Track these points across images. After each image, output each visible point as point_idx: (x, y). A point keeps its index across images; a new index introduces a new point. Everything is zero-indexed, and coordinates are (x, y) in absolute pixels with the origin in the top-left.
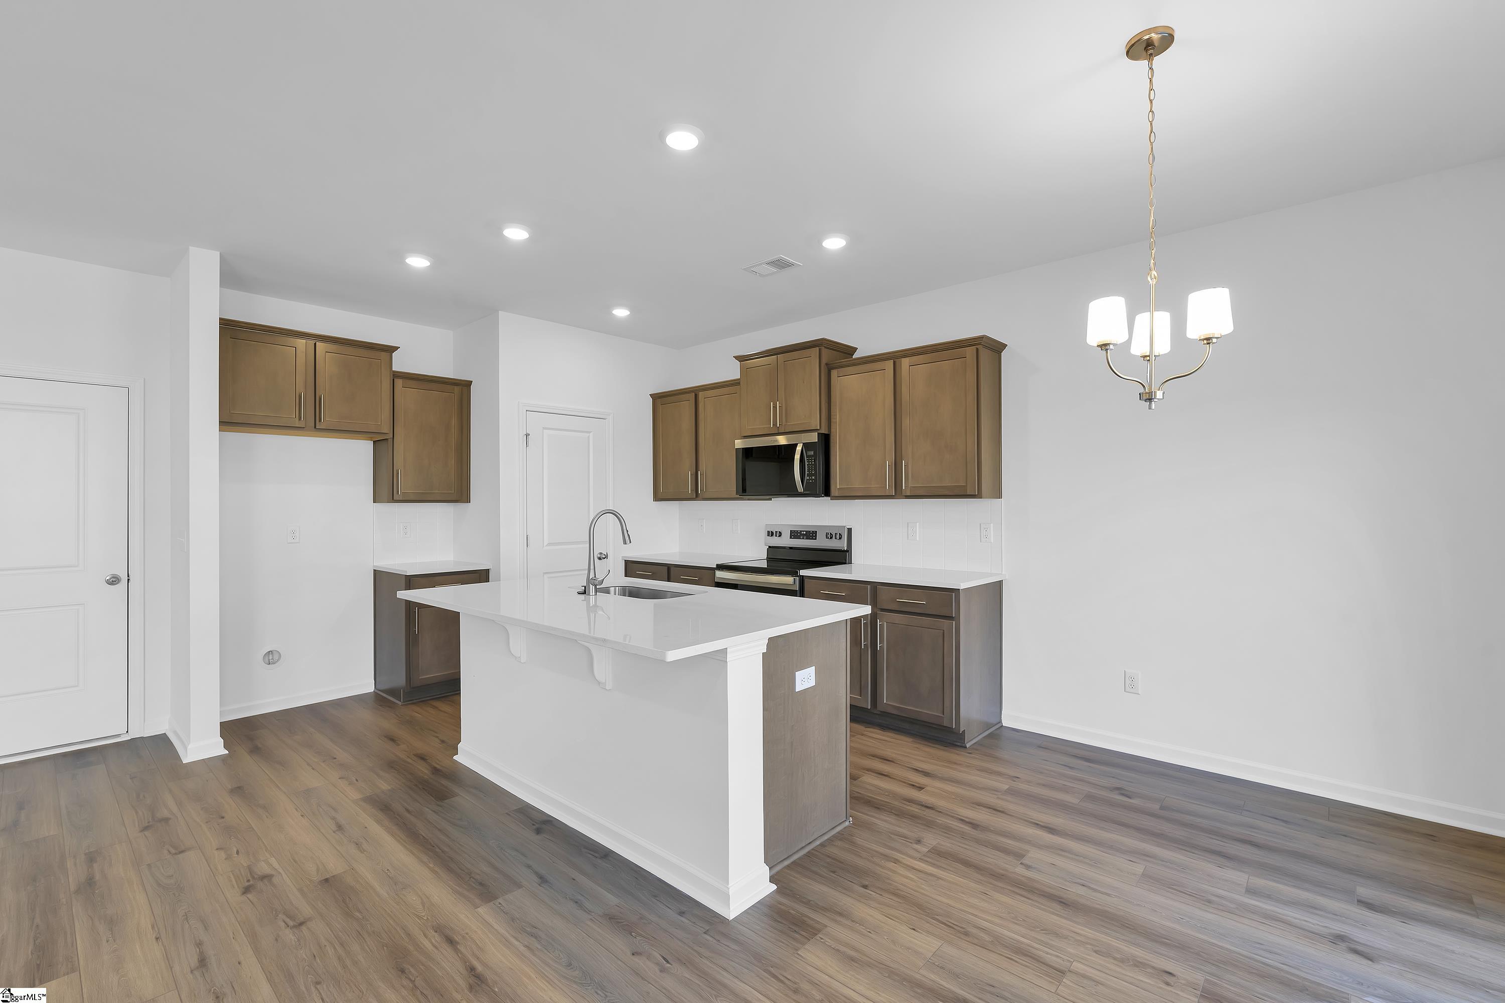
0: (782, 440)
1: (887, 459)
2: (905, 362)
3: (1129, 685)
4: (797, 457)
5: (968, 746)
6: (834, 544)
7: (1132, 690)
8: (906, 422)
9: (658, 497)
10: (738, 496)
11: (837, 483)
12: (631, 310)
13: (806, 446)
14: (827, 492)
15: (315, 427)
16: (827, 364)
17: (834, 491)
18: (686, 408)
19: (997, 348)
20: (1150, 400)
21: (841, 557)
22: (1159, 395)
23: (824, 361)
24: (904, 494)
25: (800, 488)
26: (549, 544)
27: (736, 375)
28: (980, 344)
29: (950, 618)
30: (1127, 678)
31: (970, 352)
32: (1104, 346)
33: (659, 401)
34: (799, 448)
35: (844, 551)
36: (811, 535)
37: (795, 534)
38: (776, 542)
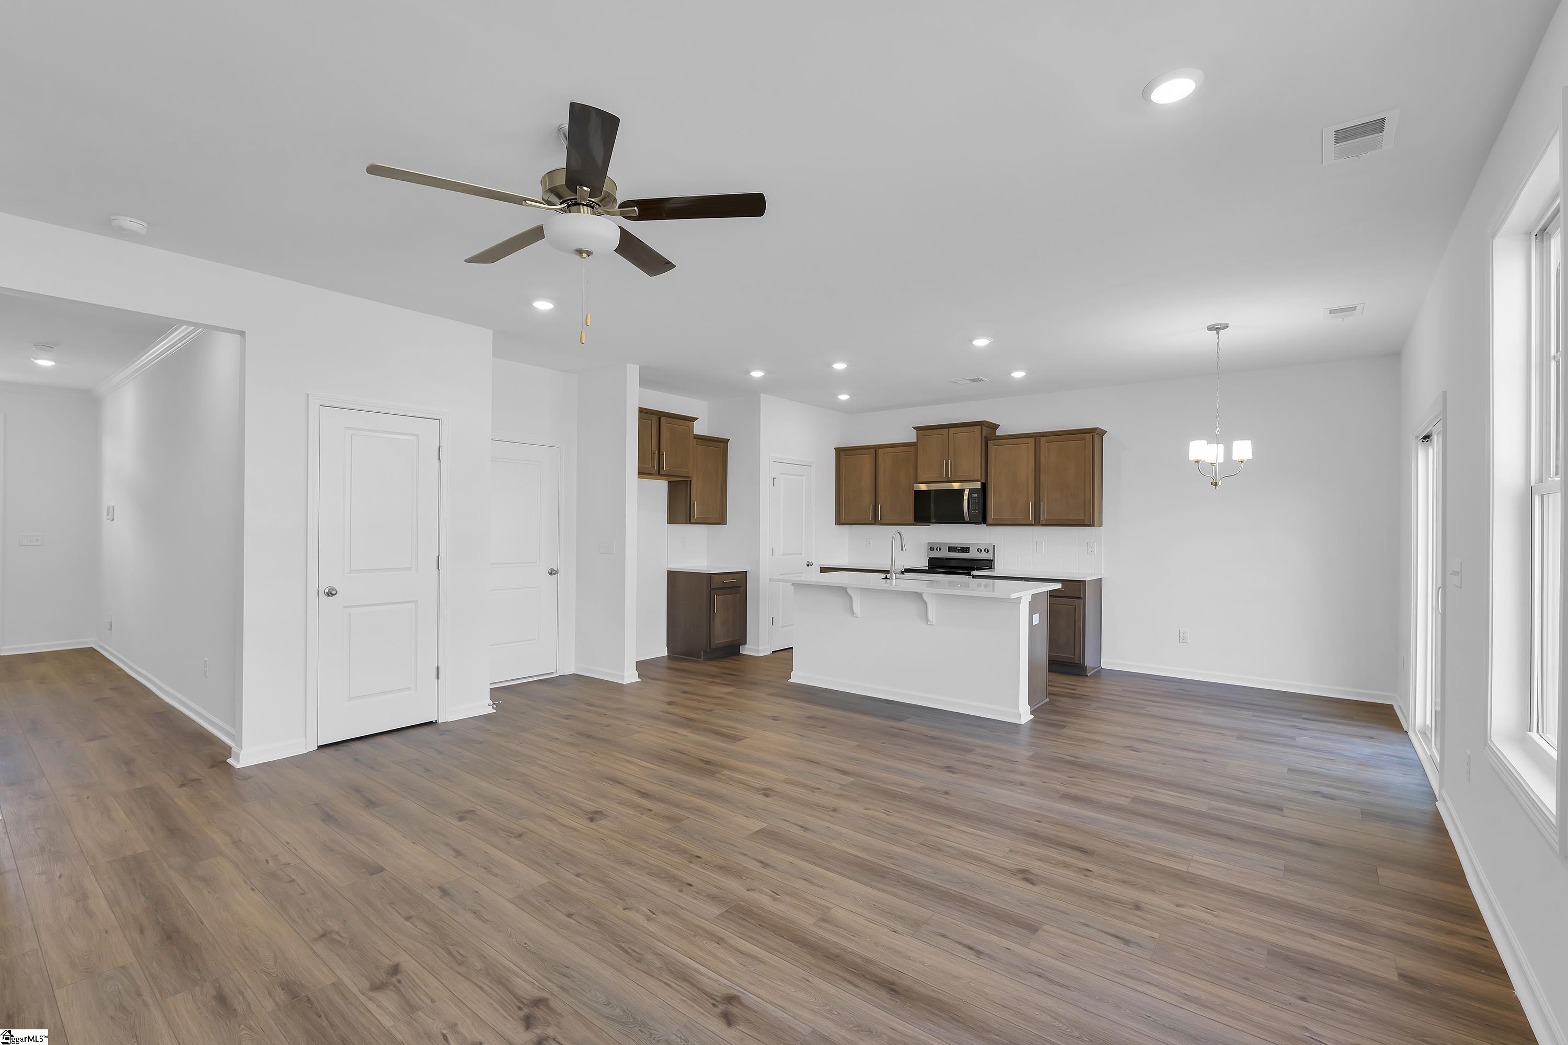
0: (956, 486)
1: (1029, 500)
2: (1043, 440)
3: (1182, 638)
4: (966, 498)
5: (1088, 675)
6: (983, 556)
7: (1184, 641)
8: (1044, 478)
9: (839, 522)
10: (915, 523)
11: (991, 515)
12: (850, 396)
13: (972, 491)
14: (984, 520)
15: (659, 473)
16: (985, 437)
17: (989, 521)
18: (867, 461)
19: (1102, 433)
20: (1216, 485)
21: (989, 564)
22: (1220, 483)
23: (984, 435)
24: (1041, 523)
25: (967, 518)
26: (783, 555)
27: (914, 439)
28: (1095, 432)
29: (1079, 598)
30: (1181, 634)
31: (1088, 436)
32: (1197, 462)
33: (842, 453)
34: (966, 492)
35: (990, 560)
36: (966, 550)
37: (952, 549)
38: (935, 554)
